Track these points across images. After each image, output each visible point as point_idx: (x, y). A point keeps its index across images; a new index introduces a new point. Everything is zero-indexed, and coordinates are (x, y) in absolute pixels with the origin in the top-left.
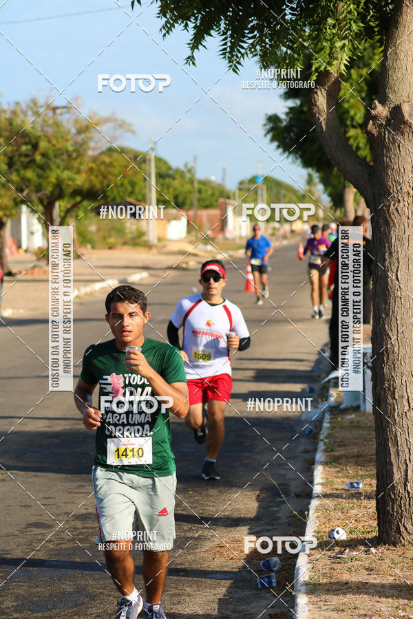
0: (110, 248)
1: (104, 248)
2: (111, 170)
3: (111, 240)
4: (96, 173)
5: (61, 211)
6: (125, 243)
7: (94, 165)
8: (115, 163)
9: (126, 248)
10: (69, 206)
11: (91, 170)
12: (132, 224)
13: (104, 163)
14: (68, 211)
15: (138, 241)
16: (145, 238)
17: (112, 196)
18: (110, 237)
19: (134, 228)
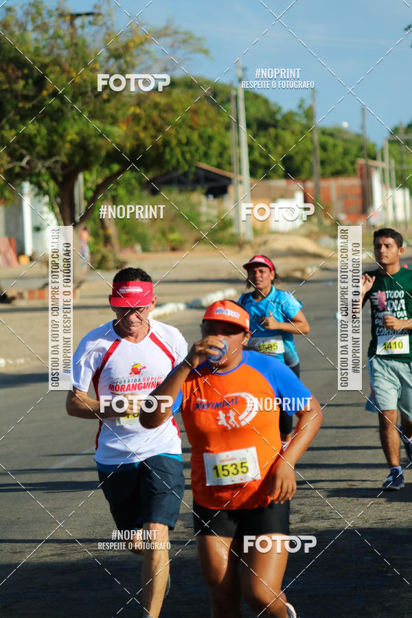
0: (174, 249)
1: (164, 251)
2: (169, 116)
3: (174, 236)
4: (143, 123)
5: (88, 189)
6: (199, 240)
7: (138, 110)
8: (176, 107)
9: (201, 247)
10: (100, 181)
11: (136, 118)
12: (209, 206)
13: (156, 105)
14: (99, 189)
15: (222, 234)
16: (233, 230)
17: (174, 162)
18: (172, 230)
19: (214, 212)
